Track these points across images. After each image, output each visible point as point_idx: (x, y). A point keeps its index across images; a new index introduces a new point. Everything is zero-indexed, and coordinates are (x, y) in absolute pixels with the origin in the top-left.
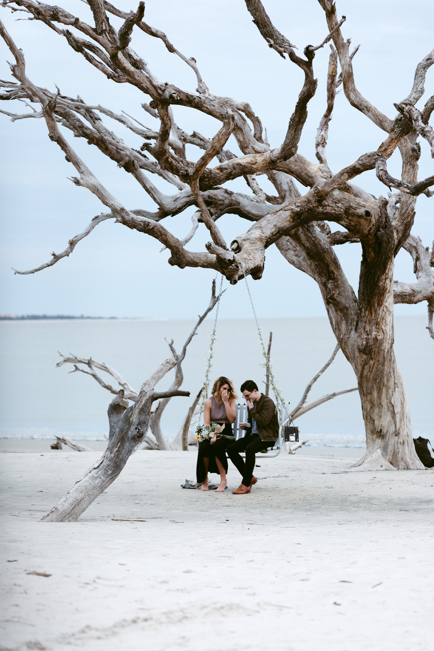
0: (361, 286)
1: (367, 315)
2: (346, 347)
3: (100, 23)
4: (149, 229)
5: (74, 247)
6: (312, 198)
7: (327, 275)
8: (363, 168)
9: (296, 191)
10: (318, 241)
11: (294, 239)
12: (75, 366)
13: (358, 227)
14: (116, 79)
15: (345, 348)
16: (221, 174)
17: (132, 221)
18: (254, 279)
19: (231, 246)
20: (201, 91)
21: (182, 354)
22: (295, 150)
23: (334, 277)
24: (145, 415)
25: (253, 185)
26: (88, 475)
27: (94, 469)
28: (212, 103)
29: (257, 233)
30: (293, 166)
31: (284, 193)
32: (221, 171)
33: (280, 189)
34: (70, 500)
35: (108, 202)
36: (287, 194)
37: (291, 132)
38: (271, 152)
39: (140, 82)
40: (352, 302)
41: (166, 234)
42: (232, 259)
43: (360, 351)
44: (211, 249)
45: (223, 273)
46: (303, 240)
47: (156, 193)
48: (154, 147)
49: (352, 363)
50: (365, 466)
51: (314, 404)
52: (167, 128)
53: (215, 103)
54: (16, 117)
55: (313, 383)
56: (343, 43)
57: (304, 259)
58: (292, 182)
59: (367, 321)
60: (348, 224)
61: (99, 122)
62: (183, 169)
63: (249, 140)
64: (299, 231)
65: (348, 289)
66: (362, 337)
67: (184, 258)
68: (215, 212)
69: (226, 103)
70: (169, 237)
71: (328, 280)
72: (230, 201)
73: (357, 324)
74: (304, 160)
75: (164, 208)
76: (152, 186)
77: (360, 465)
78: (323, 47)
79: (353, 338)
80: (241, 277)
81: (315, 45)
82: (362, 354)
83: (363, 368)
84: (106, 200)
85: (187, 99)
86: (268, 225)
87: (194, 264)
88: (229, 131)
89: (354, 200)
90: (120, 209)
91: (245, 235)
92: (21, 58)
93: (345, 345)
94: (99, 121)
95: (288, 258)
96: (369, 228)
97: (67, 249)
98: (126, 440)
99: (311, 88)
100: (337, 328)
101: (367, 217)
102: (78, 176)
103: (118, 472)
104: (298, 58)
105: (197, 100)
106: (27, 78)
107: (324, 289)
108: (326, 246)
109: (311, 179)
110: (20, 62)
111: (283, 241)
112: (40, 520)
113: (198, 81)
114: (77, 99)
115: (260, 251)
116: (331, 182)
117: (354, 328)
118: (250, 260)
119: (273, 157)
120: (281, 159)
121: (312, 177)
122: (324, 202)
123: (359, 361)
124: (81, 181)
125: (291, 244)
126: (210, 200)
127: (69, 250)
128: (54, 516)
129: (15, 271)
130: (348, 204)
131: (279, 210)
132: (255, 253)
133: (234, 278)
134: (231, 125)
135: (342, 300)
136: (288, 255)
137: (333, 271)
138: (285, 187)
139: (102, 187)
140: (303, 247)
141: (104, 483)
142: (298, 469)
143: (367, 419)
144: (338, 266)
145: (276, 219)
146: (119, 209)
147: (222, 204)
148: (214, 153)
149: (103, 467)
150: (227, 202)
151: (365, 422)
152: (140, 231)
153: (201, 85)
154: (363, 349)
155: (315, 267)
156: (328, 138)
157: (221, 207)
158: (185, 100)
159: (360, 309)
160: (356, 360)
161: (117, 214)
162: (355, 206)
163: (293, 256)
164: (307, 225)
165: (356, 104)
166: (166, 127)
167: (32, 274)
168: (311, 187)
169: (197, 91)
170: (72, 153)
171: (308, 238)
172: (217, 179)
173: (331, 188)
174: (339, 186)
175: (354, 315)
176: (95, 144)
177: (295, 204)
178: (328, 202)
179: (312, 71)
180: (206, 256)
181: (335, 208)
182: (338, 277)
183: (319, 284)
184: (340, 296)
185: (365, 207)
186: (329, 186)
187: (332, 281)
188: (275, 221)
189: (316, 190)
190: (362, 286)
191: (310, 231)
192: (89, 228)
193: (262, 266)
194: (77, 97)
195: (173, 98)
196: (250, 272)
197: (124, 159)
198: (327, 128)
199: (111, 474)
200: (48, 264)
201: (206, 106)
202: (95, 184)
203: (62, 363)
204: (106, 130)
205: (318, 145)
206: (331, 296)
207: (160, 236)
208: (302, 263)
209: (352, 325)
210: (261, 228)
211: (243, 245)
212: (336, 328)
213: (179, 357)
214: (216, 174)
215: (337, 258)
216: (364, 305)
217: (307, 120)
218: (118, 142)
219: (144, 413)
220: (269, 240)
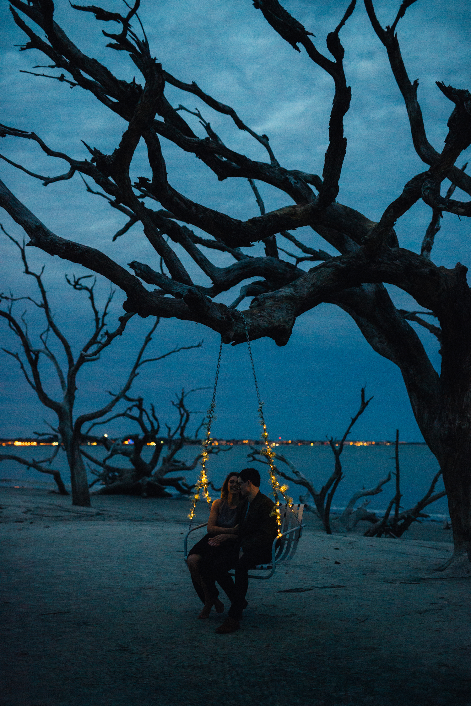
1: (450, 402)
5: (125, 325)
6: (363, 254)
7: (409, 360)
16: (254, 227)
17: (51, 244)
18: (276, 344)
21: (340, 449)
23: (416, 362)
29: (287, 292)
32: (254, 224)
37: (329, 167)
43: (443, 442)
46: (381, 321)
47: (207, 265)
48: (152, 183)
50: (448, 571)
54: (48, 181)
56: (409, 85)
57: (388, 346)
59: (450, 409)
66: (445, 426)
67: (147, 302)
71: (410, 365)
73: (441, 413)
75: (216, 282)
76: (202, 258)
79: (436, 427)
82: (444, 445)
83: (447, 460)
89: (416, 258)
95: (374, 345)
97: (119, 327)
100: (420, 416)
101: (433, 278)
104: (322, 57)
107: (406, 375)
117: (437, 417)
118: (262, 316)
122: (378, 258)
123: (442, 452)
125: (376, 331)
127: (121, 328)
130: (408, 262)
136: (373, 343)
137: (416, 356)
153: (273, 162)
154: (445, 440)
159: (443, 396)
160: (439, 452)
162: (418, 264)
163: (378, 343)
172: (249, 233)
177: (340, 259)
178: (383, 258)
181: (392, 267)
183: (401, 369)
184: (423, 383)
187: (414, 366)
200: (104, 345)
205: (423, 250)
206: (413, 383)
208: (386, 350)
209: (435, 414)
211: (265, 303)
212: (419, 418)
213: (337, 451)
220: (306, 301)
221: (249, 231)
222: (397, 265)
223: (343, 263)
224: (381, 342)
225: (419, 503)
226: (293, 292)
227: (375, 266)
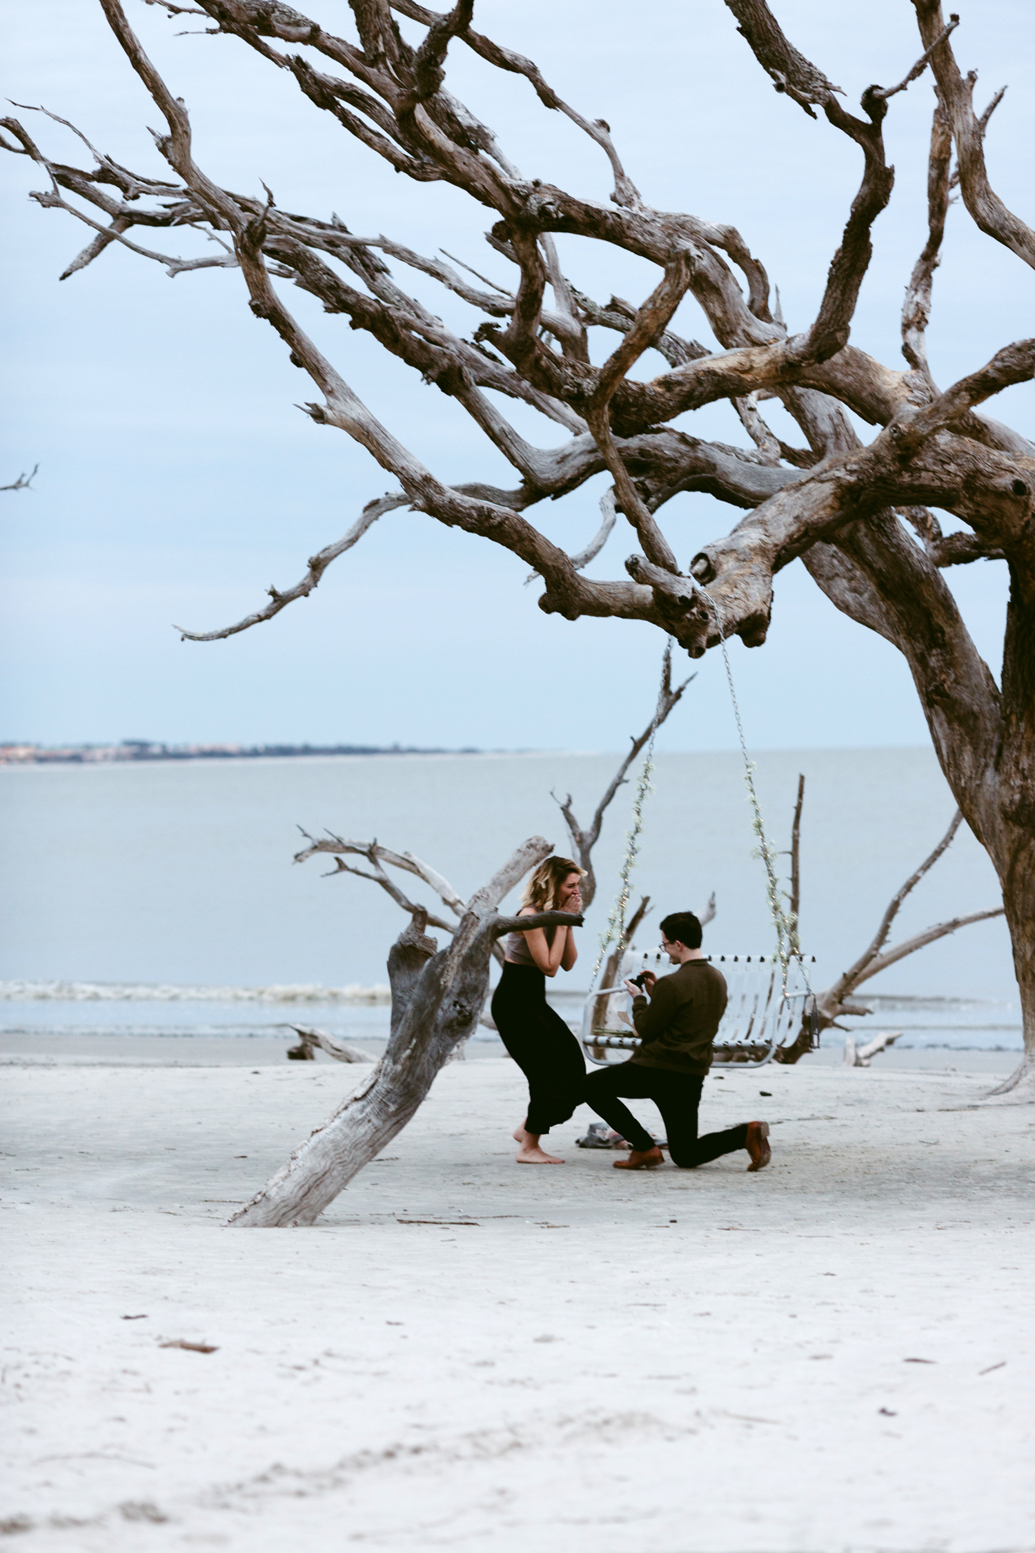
0: (1008, 662)
1: (1022, 730)
2: (973, 807)
3: (371, 38)
4: (492, 527)
5: (321, 574)
6: (887, 451)
7: (928, 637)
8: (1004, 379)
9: (850, 436)
10: (906, 556)
11: (846, 552)
12: (337, 859)
13: (998, 520)
14: (414, 172)
15: (970, 810)
16: (668, 395)
17: (450, 508)
18: (746, 645)
19: (692, 568)
20: (623, 200)
21: (593, 830)
22: (843, 336)
23: (943, 640)
24: (478, 971)
25: (751, 423)
26: (340, 1115)
27: (356, 1099)
28: (647, 227)
29: (753, 537)
30: (839, 376)
31: (822, 441)
32: (669, 389)
33: (812, 431)
34: (298, 1176)
35: (392, 461)
36: (830, 443)
37: (835, 295)
38: (787, 343)
39: (470, 177)
40: (986, 700)
41: (532, 537)
42: (689, 596)
43: (1007, 817)
44: (637, 573)
45: (671, 631)
46: (870, 552)
47: (516, 445)
48: (506, 333)
49: (988, 846)
50: (1021, 1091)
51: (908, 947)
52: (535, 287)
53: (656, 228)
54: (178, 266)
55: (904, 895)
56: (958, 80)
57: (872, 600)
58: (841, 414)
59: (1024, 745)
60: (974, 513)
61: (384, 277)
62: (569, 380)
63: (738, 315)
64: (858, 530)
65: (978, 670)
66: (1012, 783)
67: (577, 594)
68: (656, 488)
69: (681, 226)
70: (540, 546)
71: (929, 648)
72: (691, 462)
73: (1000, 754)
74: (867, 360)
75: (534, 481)
76: (505, 427)
77: (1008, 1090)
78: (906, 89)
79: (990, 786)
80: (714, 641)
81: (887, 84)
82: (1011, 823)
83: (1015, 859)
84: (389, 458)
85: (587, 219)
86: (781, 516)
87: (600, 610)
88: (679, 288)
89: (987, 457)
90: (420, 478)
91: (724, 541)
92: (182, 119)
93: (972, 802)
94: (384, 273)
95: (835, 596)
96: (1023, 523)
97: (305, 579)
98: (432, 1030)
99: (880, 187)
100: (951, 762)
101: (1019, 497)
102: (321, 400)
103: (411, 1108)
104: (848, 118)
105: (610, 221)
106: (195, 169)
107: (920, 669)
108: (925, 568)
109: (883, 406)
110: (180, 130)
111: (823, 557)
112: (227, 1223)
113: (616, 176)
114: (330, 223)
115: (761, 578)
116: (930, 412)
117: (991, 762)
118: (736, 599)
119: (791, 356)
120: (811, 359)
121: (885, 402)
122: (915, 460)
123: (1004, 840)
124: (329, 413)
125: (841, 562)
126: (643, 459)
127: (309, 581)
128: (259, 1213)
129: (182, 633)
130: (971, 466)
131: (808, 482)
132: (747, 583)
133: (696, 642)
134: (684, 276)
135: (964, 696)
136: (834, 590)
137: (941, 627)
138: (825, 427)
139: (378, 426)
140: (867, 568)
141: (380, 1134)
142: (860, 1101)
143: (1024, 979)
144: (952, 615)
145: (800, 502)
146: (418, 478)
147: (674, 469)
148: (643, 343)
149: (375, 1096)
150: (684, 463)
151: (1021, 987)
152: (469, 530)
153: (622, 186)
154: (1013, 812)
155: (899, 618)
156: (933, 309)
157: (672, 476)
158: (581, 220)
159: (1006, 718)
160: (997, 840)
161: (414, 489)
162: (990, 470)
163: (847, 592)
164: (879, 518)
165: (992, 225)
166: (533, 286)
167: (223, 639)
168: (884, 424)
169: (614, 199)
170: (306, 347)
171: (881, 549)
172: (660, 408)
173: (931, 428)
174: (948, 422)
175: (993, 731)
176: (367, 328)
177: (845, 465)
178: (925, 460)
179: (882, 148)
180: (629, 590)
181: (942, 476)
182: (954, 641)
183: (908, 658)
184: (958, 687)
185: (1012, 472)
186: (926, 423)
187: (939, 651)
188: (797, 507)
189: (895, 432)
190: (1011, 661)
191: (885, 531)
192: (357, 529)
193: (766, 615)
194: (331, 216)
195: (548, 213)
196: (736, 629)
197: (437, 364)
198: (929, 285)
199: (395, 1114)
200: (259, 616)
201: (633, 236)
202: (362, 418)
203: (308, 854)
204: (400, 296)
205: (906, 326)
206: (937, 687)
207: (518, 541)
208: (868, 608)
209: (988, 755)
210: (763, 523)
211: (721, 565)
212: (949, 764)
213: (584, 837)
214: (655, 395)
215: (951, 596)
216: (1015, 706)
217: (871, 264)
218: (429, 325)
219: (475, 965)
220: (783, 552)
221: (660, 404)
222: (950, 472)
223: (851, 472)
224: (854, 590)
225: (845, 975)
226: (764, 537)
227: (909, 476)
